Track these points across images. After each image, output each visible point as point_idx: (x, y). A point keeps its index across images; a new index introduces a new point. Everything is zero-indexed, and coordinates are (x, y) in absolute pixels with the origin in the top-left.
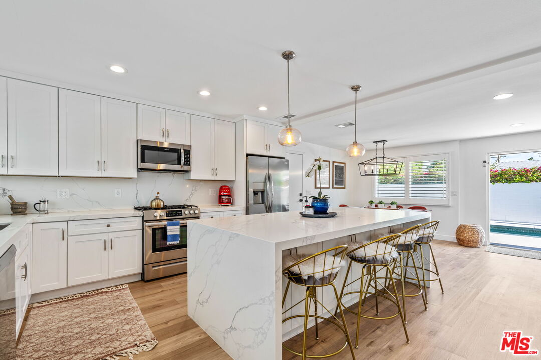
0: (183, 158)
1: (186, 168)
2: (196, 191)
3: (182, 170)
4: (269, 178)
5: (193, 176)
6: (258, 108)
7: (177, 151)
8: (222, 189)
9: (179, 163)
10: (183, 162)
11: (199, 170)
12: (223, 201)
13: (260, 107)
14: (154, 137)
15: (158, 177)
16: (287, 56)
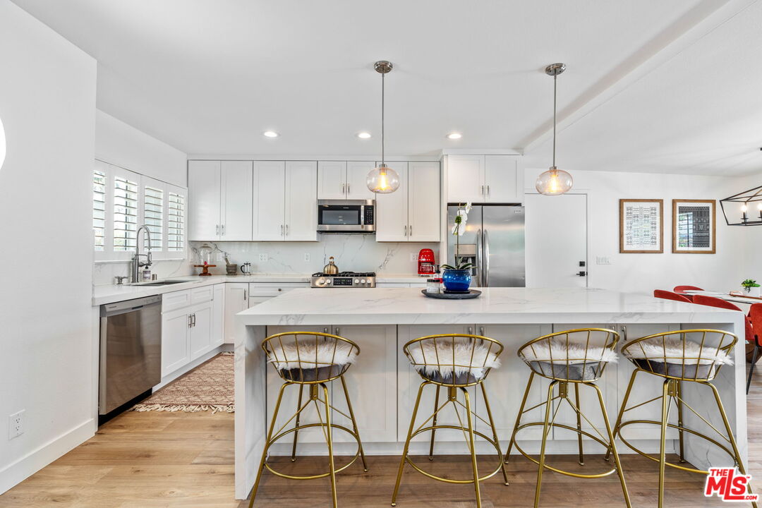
0: (362, 216)
1: (370, 228)
2: (392, 255)
3: (364, 230)
4: (482, 237)
5: (379, 237)
6: (447, 136)
7: (358, 208)
8: (422, 253)
9: (359, 223)
10: (362, 220)
11: (387, 229)
12: (422, 269)
13: (450, 134)
14: (334, 194)
15: (347, 239)
16: (383, 68)
